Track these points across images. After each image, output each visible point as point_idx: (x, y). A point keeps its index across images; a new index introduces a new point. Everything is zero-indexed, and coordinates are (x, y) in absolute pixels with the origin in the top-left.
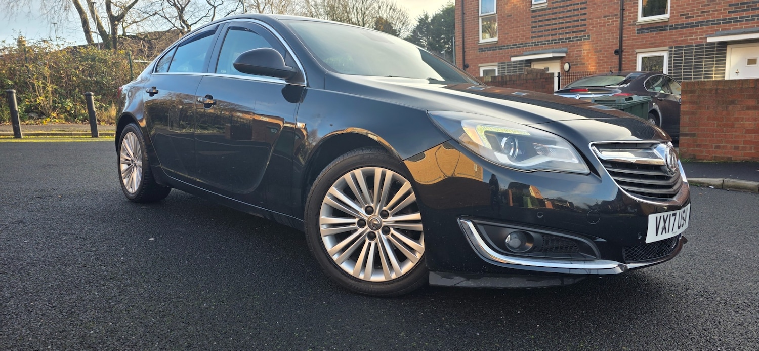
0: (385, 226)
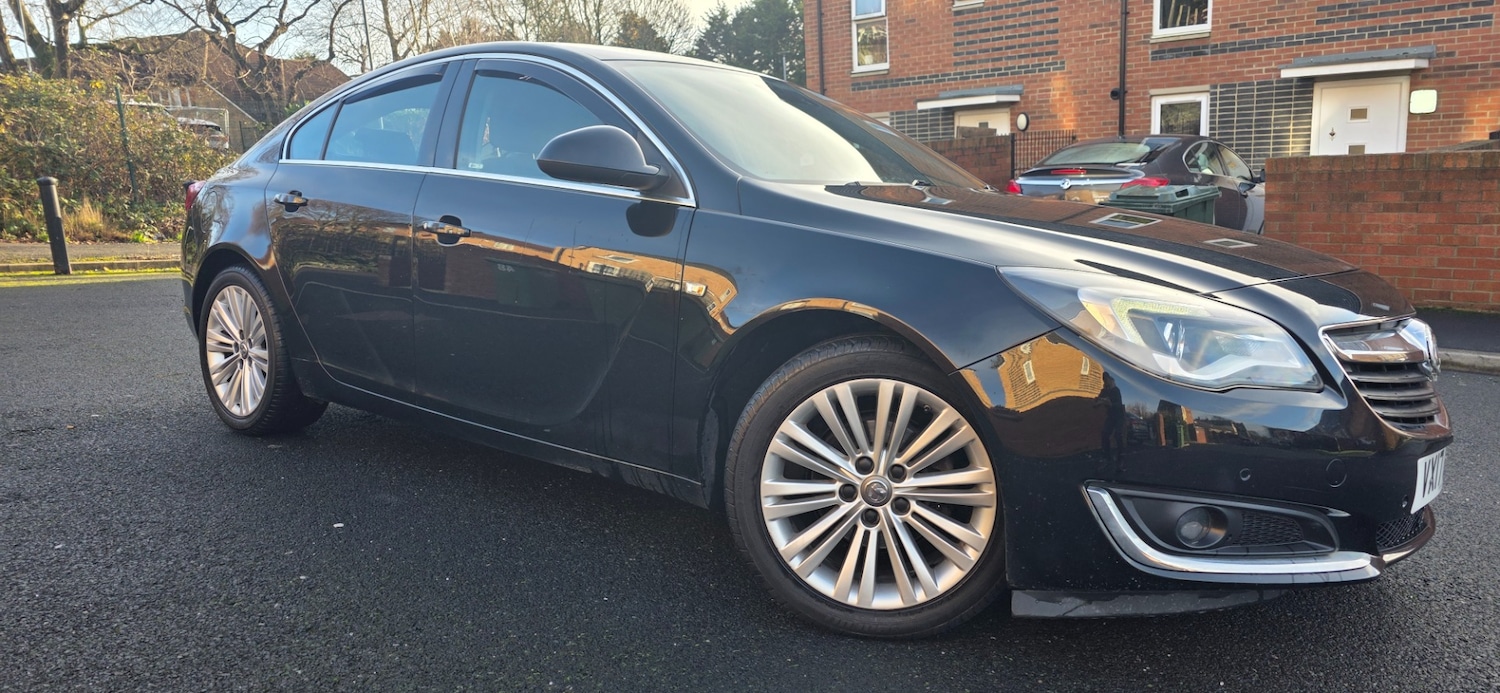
0: (898, 498)
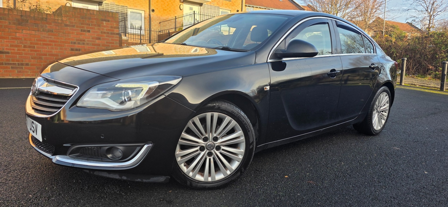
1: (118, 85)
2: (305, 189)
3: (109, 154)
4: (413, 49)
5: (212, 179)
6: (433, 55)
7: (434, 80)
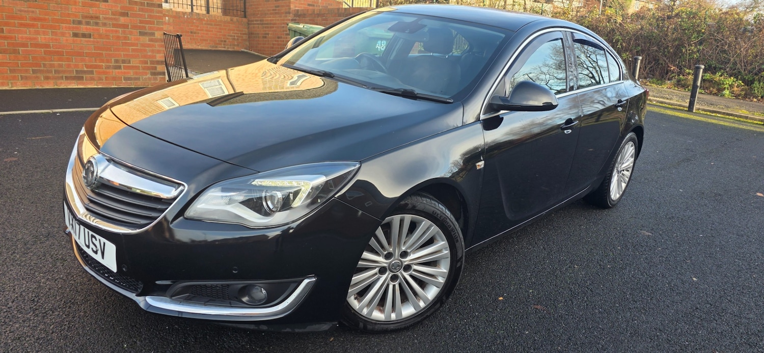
1: (257, 182)
2: (533, 321)
3: (244, 296)
4: (647, 37)
5: (396, 316)
6: (677, 47)
7: (676, 89)
